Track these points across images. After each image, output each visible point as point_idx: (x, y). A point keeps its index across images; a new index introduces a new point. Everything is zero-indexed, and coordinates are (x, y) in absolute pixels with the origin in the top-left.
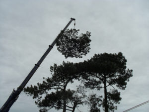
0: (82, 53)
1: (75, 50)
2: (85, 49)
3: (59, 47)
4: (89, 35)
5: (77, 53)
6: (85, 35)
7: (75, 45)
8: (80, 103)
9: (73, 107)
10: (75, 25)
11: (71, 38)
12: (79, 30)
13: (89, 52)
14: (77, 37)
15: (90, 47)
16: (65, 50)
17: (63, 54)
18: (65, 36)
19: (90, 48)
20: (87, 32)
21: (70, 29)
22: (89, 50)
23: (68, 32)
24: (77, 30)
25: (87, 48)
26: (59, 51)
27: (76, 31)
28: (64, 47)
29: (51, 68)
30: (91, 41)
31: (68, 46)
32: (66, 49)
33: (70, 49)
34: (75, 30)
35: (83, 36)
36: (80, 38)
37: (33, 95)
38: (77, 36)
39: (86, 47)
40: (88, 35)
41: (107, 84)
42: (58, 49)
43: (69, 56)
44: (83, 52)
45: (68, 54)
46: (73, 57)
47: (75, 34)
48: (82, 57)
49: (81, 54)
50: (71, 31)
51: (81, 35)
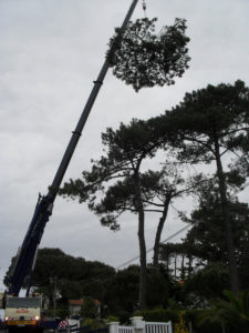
0: (172, 72)
1: (155, 67)
2: (178, 62)
3: (117, 69)
4: (183, 27)
5: (161, 76)
6: (172, 29)
7: (153, 58)
8: (175, 195)
9: (162, 203)
10: (144, 8)
11: (140, 42)
12: (155, 19)
13: (187, 67)
14: (154, 37)
15: (189, 54)
16: (131, 72)
17: (129, 82)
18: (126, 40)
19: (189, 59)
20: (177, 19)
21: (134, 22)
22: (188, 63)
23: (132, 29)
24: (150, 19)
25: (183, 58)
26: (119, 77)
27: (150, 23)
28: (127, 66)
29: (104, 136)
30: (188, 40)
31: (137, 61)
32: (134, 69)
33: (142, 69)
34: (145, 20)
35: (169, 32)
36: (163, 37)
37: (78, 198)
38: (152, 34)
39: (178, 57)
40: (180, 27)
41: (222, 150)
42: (115, 73)
43: (142, 85)
44: (174, 69)
45: (141, 80)
46: (152, 85)
47: (149, 30)
48: (173, 83)
49: (172, 76)
50: (138, 25)
51: (165, 31)
